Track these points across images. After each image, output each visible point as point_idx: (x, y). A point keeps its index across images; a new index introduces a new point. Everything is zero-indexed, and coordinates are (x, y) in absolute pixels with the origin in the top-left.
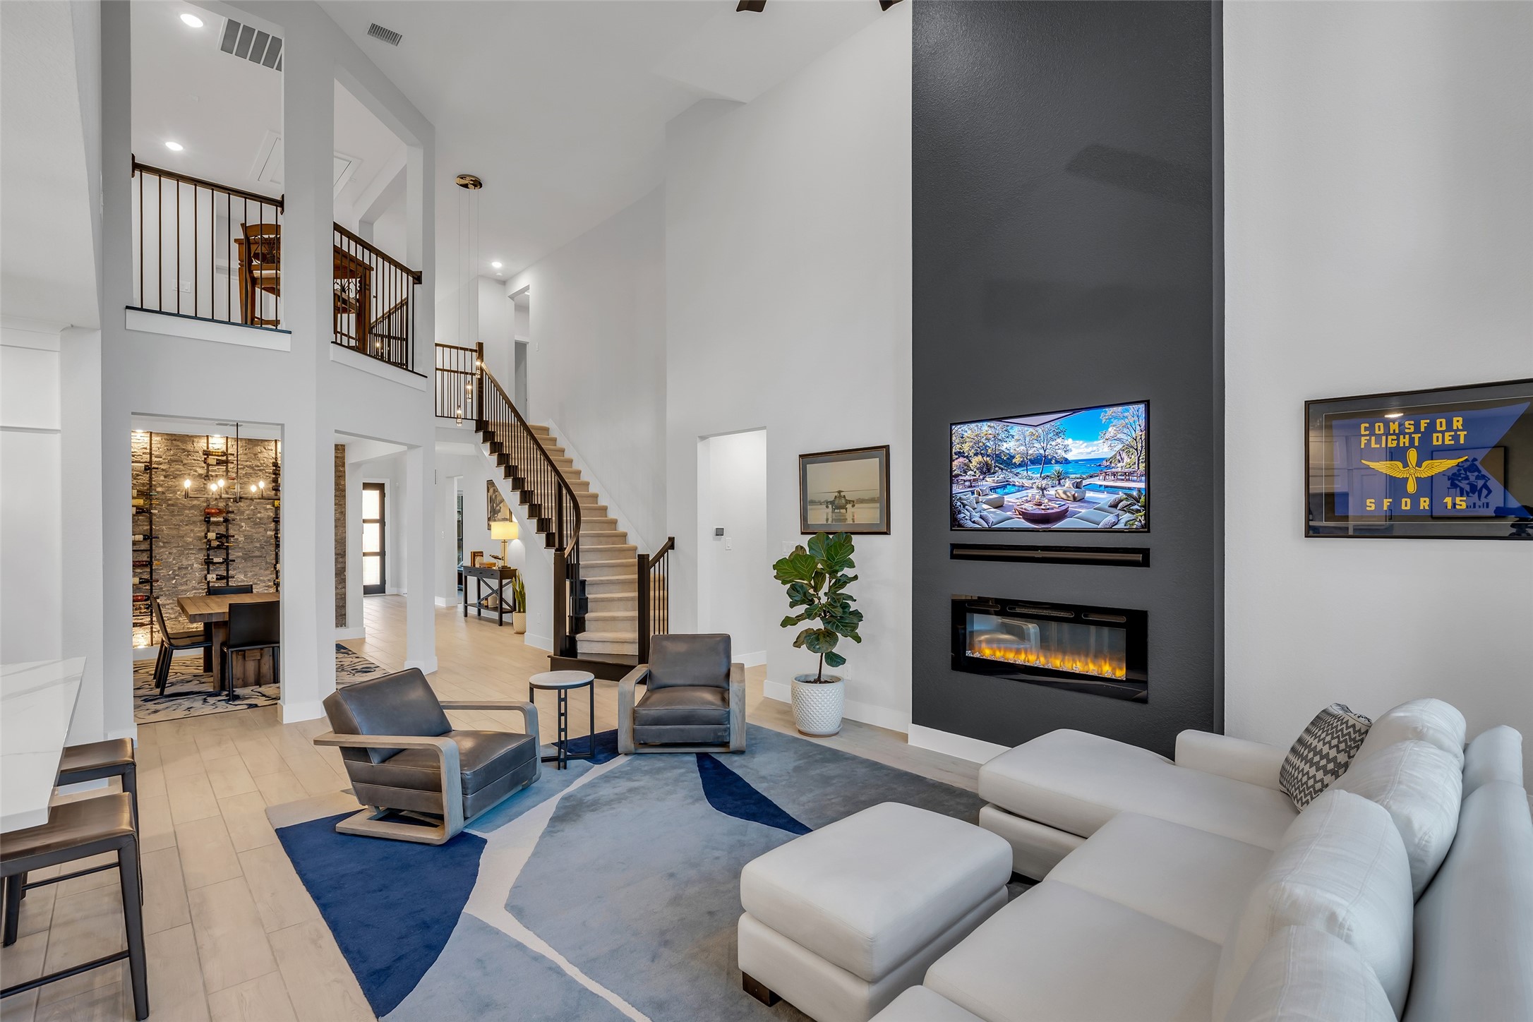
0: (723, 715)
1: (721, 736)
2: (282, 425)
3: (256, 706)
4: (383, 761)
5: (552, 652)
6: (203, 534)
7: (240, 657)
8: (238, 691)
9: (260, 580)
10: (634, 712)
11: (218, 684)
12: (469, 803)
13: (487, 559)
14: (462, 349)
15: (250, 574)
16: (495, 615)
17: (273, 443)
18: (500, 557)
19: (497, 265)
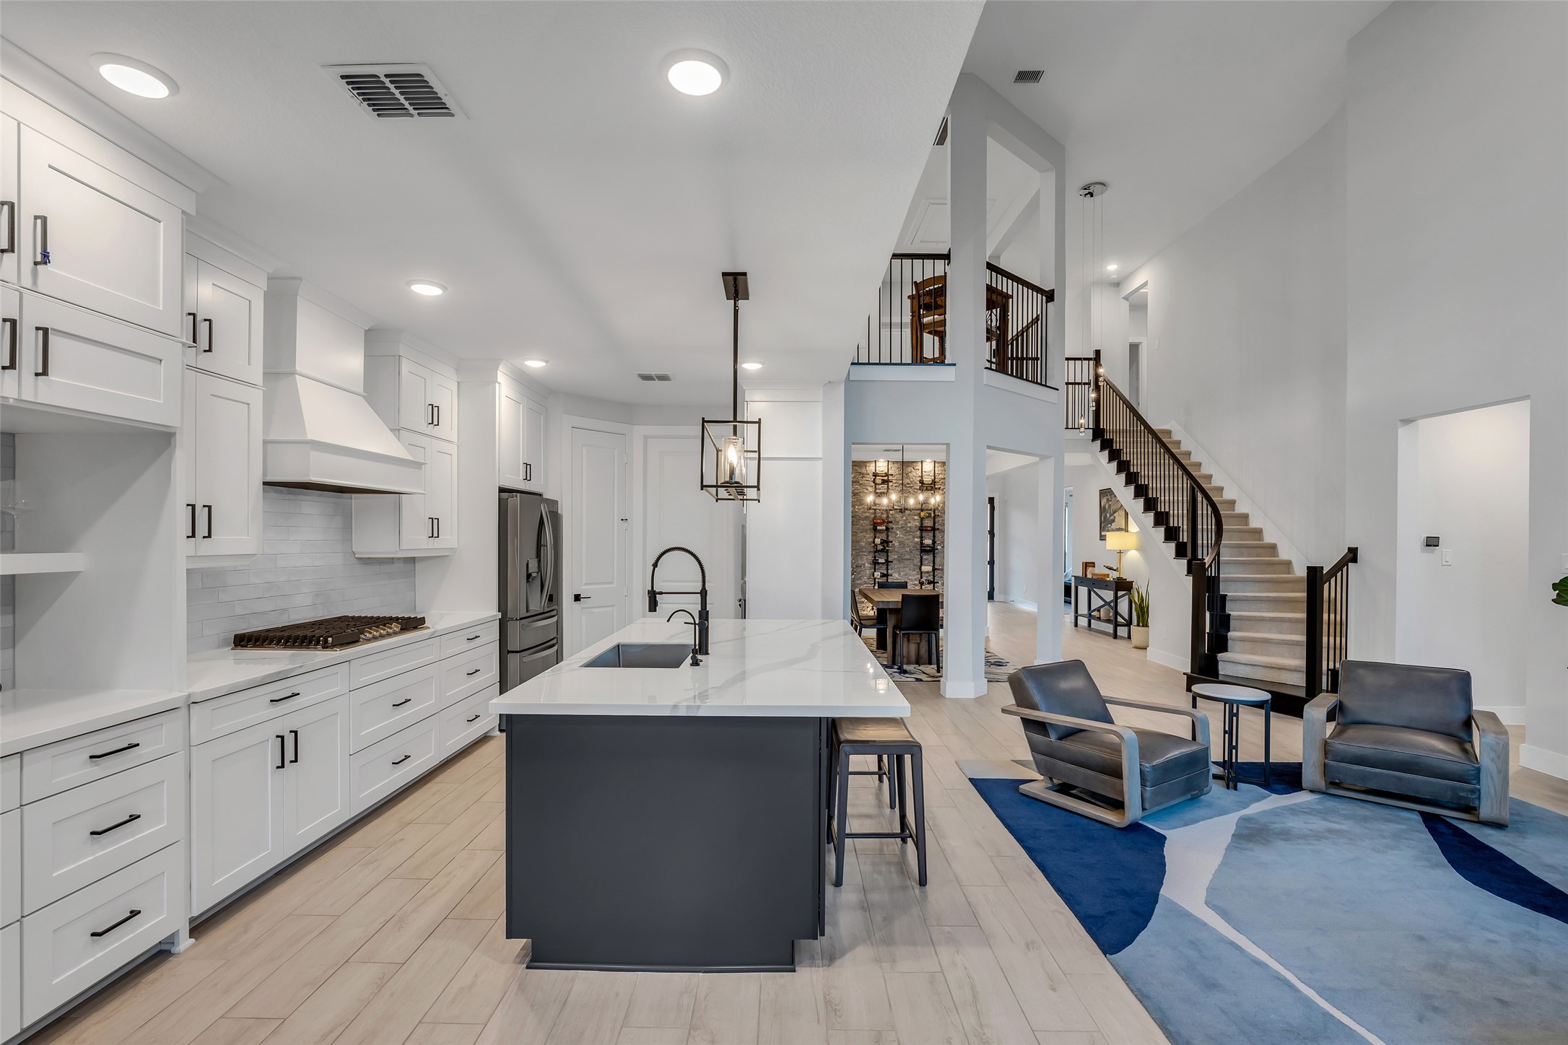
0: (1469, 770)
1: (1464, 798)
2: (948, 445)
3: (921, 680)
4: (1060, 739)
5: (1189, 671)
6: (872, 540)
7: (905, 639)
8: (905, 667)
9: (909, 579)
10: (1326, 743)
11: (890, 659)
12: (1147, 795)
13: (1099, 570)
14: (1085, 359)
15: (902, 574)
16: (1109, 628)
17: (920, 464)
18: (1115, 568)
19: (1112, 267)
